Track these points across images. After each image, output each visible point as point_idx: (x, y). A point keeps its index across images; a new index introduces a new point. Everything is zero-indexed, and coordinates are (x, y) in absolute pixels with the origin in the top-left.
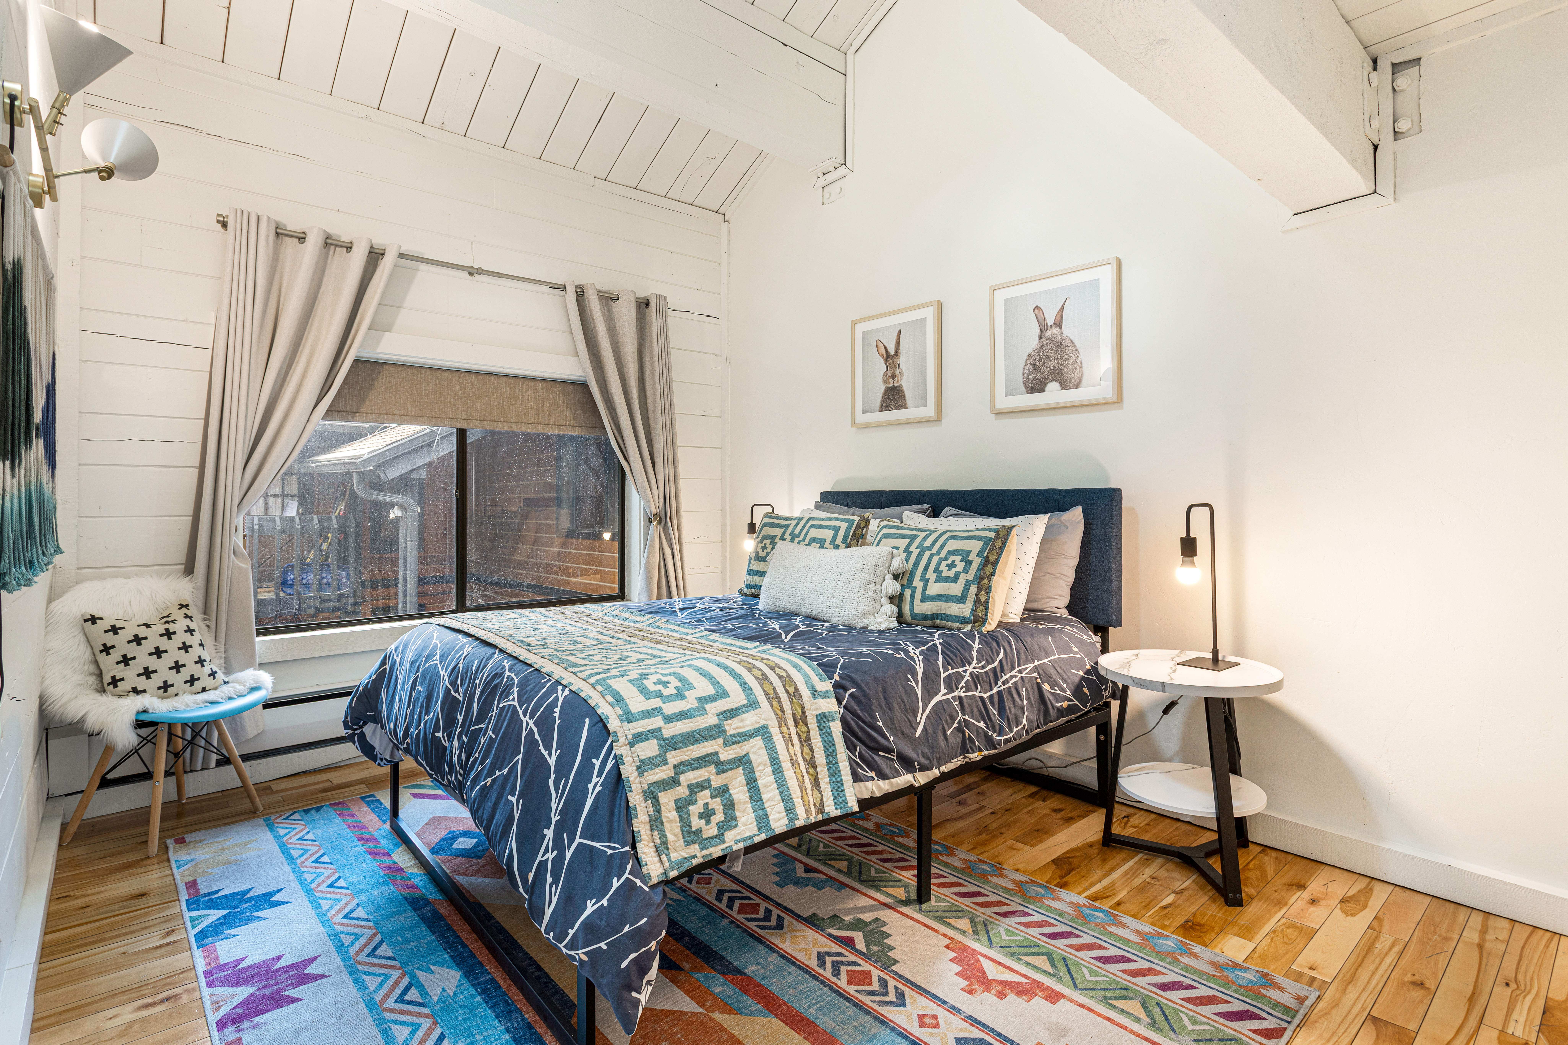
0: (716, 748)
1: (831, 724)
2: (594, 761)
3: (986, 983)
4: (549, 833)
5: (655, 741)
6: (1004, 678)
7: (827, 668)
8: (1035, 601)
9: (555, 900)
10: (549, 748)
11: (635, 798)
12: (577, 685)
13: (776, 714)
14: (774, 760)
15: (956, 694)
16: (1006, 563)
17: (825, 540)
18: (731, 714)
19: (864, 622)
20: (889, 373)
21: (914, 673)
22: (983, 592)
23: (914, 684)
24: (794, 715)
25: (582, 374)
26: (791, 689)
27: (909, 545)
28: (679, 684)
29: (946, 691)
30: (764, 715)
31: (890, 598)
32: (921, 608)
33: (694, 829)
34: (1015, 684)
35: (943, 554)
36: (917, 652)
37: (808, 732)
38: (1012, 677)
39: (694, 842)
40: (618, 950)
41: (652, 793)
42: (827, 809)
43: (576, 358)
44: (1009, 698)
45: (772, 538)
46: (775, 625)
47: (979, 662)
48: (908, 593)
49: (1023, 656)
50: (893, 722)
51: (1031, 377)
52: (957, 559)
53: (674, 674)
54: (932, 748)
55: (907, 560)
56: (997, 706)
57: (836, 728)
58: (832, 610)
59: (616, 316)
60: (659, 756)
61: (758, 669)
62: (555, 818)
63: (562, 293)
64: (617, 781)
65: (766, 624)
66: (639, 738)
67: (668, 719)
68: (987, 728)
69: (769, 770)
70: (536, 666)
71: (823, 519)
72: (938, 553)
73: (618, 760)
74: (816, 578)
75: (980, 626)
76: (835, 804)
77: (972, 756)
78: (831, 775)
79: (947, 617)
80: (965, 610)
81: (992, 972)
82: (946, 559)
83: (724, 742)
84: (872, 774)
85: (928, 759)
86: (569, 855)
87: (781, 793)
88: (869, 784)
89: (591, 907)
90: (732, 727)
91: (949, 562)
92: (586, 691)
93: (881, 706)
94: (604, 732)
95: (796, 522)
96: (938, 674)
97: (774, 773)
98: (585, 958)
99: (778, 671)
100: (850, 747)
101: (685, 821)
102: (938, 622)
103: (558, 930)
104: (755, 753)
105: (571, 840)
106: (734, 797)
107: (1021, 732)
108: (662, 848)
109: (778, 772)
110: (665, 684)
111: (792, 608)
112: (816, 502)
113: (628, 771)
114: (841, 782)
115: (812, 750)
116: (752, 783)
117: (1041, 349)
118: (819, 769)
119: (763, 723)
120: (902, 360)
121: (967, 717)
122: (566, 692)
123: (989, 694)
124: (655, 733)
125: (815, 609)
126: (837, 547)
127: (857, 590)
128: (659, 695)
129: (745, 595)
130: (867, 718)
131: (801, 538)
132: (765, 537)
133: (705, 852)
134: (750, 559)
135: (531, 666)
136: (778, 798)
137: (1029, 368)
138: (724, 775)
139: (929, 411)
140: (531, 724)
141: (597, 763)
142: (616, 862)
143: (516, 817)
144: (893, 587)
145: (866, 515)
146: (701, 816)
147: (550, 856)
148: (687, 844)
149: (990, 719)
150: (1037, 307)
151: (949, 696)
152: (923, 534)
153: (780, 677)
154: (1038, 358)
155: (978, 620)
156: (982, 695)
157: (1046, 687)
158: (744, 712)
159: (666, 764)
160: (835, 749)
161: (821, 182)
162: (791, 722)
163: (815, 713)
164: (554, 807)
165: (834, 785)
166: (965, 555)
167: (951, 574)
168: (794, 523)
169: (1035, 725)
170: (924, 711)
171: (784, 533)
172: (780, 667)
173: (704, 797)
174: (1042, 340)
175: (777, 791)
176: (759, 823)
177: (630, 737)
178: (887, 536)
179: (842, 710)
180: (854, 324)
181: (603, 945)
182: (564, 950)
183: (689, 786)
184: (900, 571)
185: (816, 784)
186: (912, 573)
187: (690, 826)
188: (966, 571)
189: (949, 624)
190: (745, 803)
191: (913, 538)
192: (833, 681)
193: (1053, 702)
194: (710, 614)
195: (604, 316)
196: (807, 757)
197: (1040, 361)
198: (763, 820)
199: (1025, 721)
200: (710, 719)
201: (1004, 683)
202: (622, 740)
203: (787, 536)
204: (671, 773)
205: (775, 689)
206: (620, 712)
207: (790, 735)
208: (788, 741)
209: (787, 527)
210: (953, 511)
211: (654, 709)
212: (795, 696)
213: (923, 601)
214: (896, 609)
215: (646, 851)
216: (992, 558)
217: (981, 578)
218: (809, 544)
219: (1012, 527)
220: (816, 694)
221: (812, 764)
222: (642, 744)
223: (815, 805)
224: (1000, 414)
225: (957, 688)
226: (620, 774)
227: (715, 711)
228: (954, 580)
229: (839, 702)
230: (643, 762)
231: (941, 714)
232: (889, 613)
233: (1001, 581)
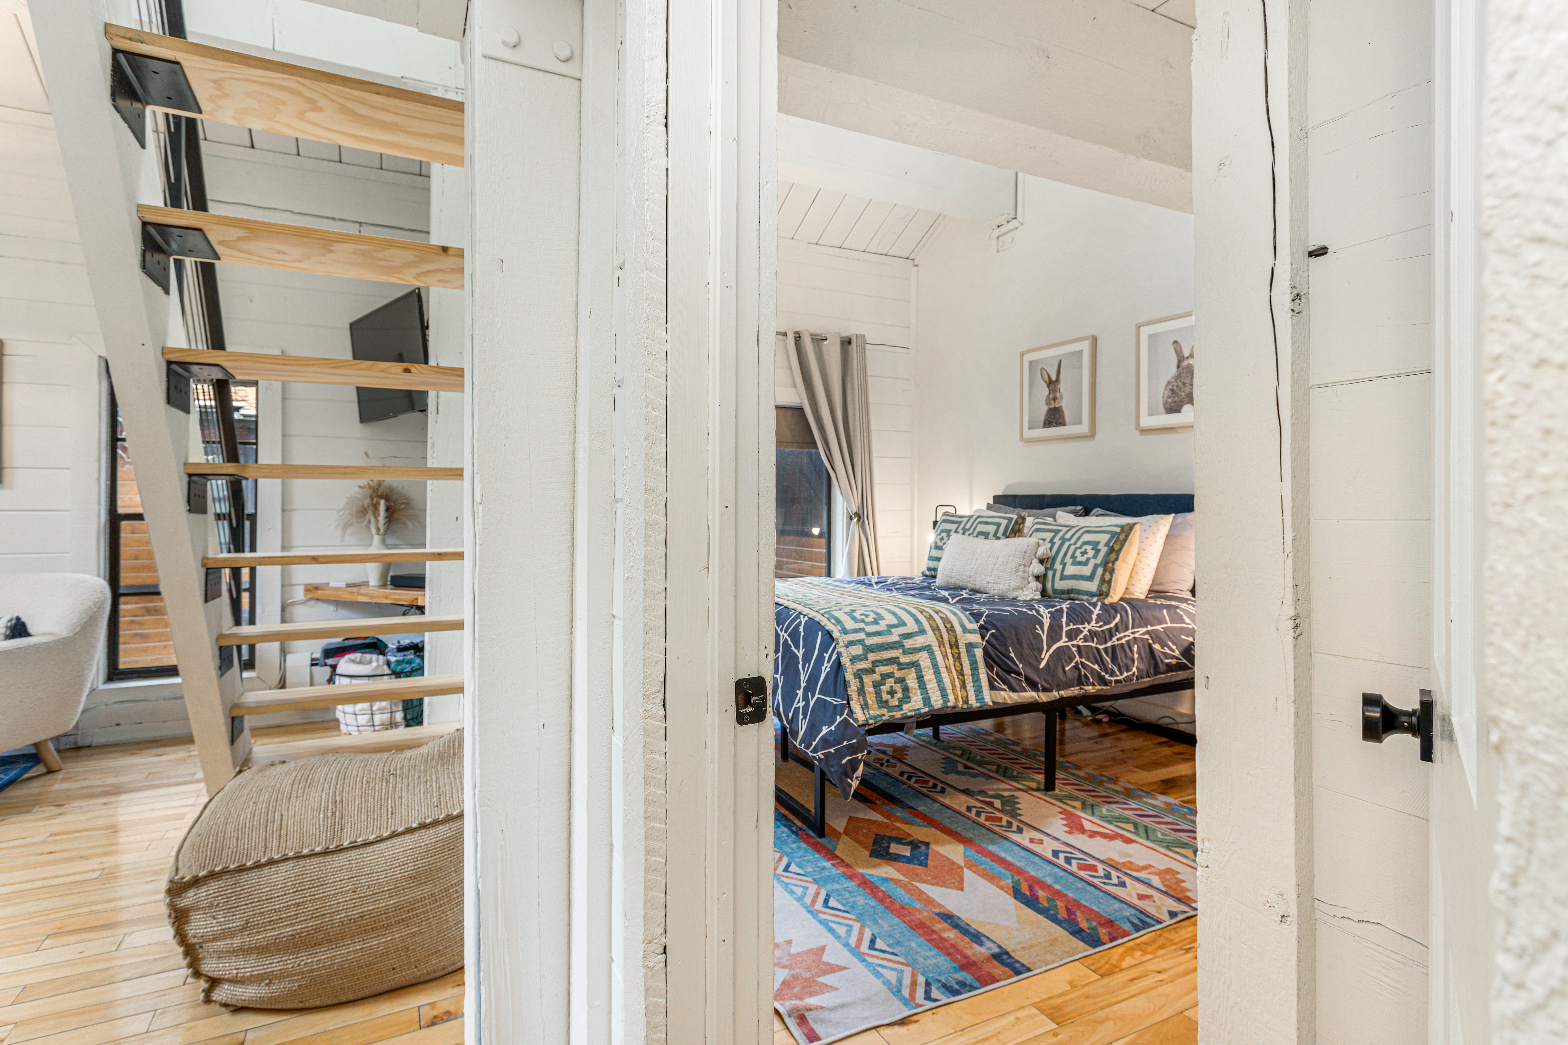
0: (898, 655)
1: (975, 650)
2: (825, 654)
3: (1082, 830)
4: (800, 693)
5: (861, 646)
6: (1119, 636)
7: (976, 616)
8: (1161, 584)
9: (804, 727)
10: (797, 648)
11: (849, 677)
12: (812, 614)
13: (937, 639)
14: (935, 666)
15: (1075, 642)
16: (1128, 552)
17: (989, 533)
18: (908, 636)
19: (1015, 594)
20: (1051, 396)
21: (1042, 625)
22: (1108, 573)
23: (1040, 632)
24: (949, 641)
25: (799, 401)
26: (949, 626)
27: (1054, 537)
28: (875, 616)
29: (1067, 640)
30: (930, 638)
31: (1036, 577)
32: (1060, 585)
33: (884, 700)
34: (1128, 642)
35: (1078, 545)
36: (1046, 611)
37: (959, 654)
38: (1125, 636)
39: (884, 707)
40: (840, 754)
41: (859, 675)
42: (970, 702)
43: (794, 389)
44: (1122, 651)
45: (948, 532)
46: (946, 594)
47: (1097, 622)
48: (1050, 573)
49: (1137, 621)
50: (1022, 655)
51: (1170, 400)
52: (1089, 548)
53: (872, 611)
54: (1053, 677)
55: (1051, 549)
56: (1110, 655)
57: (979, 653)
58: (990, 585)
59: (825, 354)
60: (863, 655)
61: (927, 612)
62: (803, 685)
63: (784, 338)
64: (838, 666)
65: (939, 593)
66: (851, 643)
67: (869, 635)
68: (1101, 669)
69: (932, 671)
70: (786, 605)
71: (989, 517)
72: (1075, 543)
73: (839, 654)
74: (979, 561)
75: (1104, 598)
76: (976, 700)
77: (1086, 688)
78: (974, 682)
79: (1079, 592)
80: (1093, 586)
81: (1087, 825)
82: (1080, 548)
83: (903, 652)
84: (1006, 687)
85: (1049, 684)
86: (812, 703)
87: (939, 686)
88: (1003, 693)
89: (825, 730)
90: (908, 644)
91: (1083, 550)
92: (818, 617)
93: (1013, 644)
94: (831, 640)
95: (967, 519)
96: (1061, 628)
97: (935, 673)
98: (822, 757)
99: (940, 614)
100: (989, 667)
101: (878, 694)
102: (1072, 596)
103: (806, 742)
104: (923, 661)
105: (813, 697)
106: (909, 685)
107: (1131, 677)
108: (865, 706)
109: (937, 673)
110: (867, 616)
111: (961, 584)
112: (988, 504)
113: (845, 661)
114: (981, 687)
115: (961, 665)
116: (920, 678)
117: (1178, 377)
118: (966, 677)
119: (928, 643)
120: (1062, 386)
121: (1083, 660)
122: (806, 618)
123: (1104, 646)
124: (861, 642)
125: (978, 584)
126: (998, 538)
127: (1010, 570)
128: (863, 621)
129: (927, 576)
130: (1003, 651)
131: (971, 531)
132: (942, 531)
133: (890, 714)
134: (931, 548)
135: (782, 605)
136: (937, 688)
137: (1168, 393)
138: (903, 671)
139: (1084, 428)
140: (786, 636)
141: (827, 656)
142: (839, 709)
143: (780, 685)
144: (1038, 569)
145: (1023, 514)
146: (888, 693)
147: (801, 704)
148: (880, 707)
149: (1104, 664)
150: (1176, 342)
151: (1069, 644)
152: (1065, 529)
153: (941, 618)
154: (1175, 384)
155: (1102, 594)
156: (1098, 646)
157: (1157, 647)
158: (916, 636)
159: (867, 660)
160: (977, 665)
161: (997, 233)
162: (947, 646)
163: (964, 642)
164: (802, 679)
165: (976, 688)
166: (1095, 545)
167: (1084, 559)
168: (965, 520)
169: (1145, 674)
170: (1047, 651)
171: (958, 528)
172: (941, 612)
173: (890, 682)
174: (1180, 369)
175: (936, 684)
176: (924, 702)
177: (846, 642)
178: (1037, 530)
179: (984, 643)
180: (1022, 354)
181: (832, 750)
182: (810, 754)
183: (881, 675)
184: (1044, 557)
185: (964, 686)
186: (1054, 559)
187: (882, 698)
188: (1095, 557)
189: (1081, 597)
190: (916, 689)
191: (1057, 532)
192: (979, 624)
193: (1163, 658)
194: (898, 586)
195: (816, 354)
196: (958, 669)
197: (1177, 386)
198: (927, 700)
199: (1134, 669)
200: (895, 638)
201: (1118, 640)
202: (841, 644)
203: (960, 530)
204: (870, 666)
205: (937, 625)
206: (840, 629)
207: (946, 653)
208: (945, 656)
209: (960, 523)
210: (1101, 511)
211: (860, 629)
212: (951, 630)
213: (1061, 579)
214: (1040, 586)
215: (856, 706)
216: (1117, 547)
217: (1107, 563)
218: (977, 536)
219: (1135, 524)
220: (965, 630)
221: (961, 673)
222: (853, 647)
223: (962, 698)
224: (1144, 431)
225: (1076, 639)
226: (840, 663)
227: (897, 633)
228: (1085, 564)
229: (983, 638)
230: (854, 657)
231: (1062, 655)
232: (1034, 588)
233: (1124, 565)
